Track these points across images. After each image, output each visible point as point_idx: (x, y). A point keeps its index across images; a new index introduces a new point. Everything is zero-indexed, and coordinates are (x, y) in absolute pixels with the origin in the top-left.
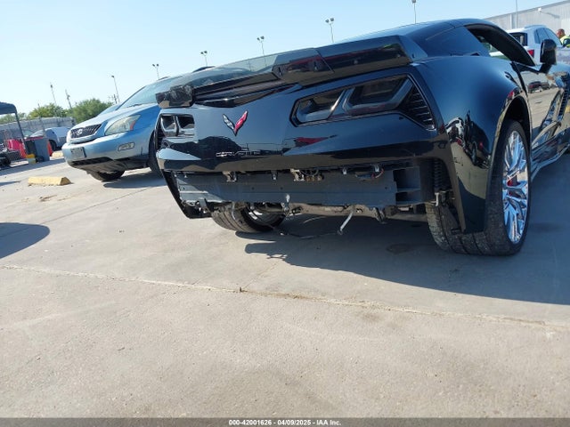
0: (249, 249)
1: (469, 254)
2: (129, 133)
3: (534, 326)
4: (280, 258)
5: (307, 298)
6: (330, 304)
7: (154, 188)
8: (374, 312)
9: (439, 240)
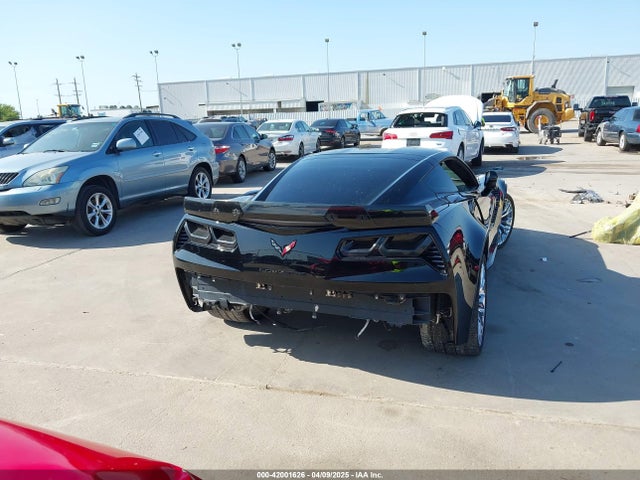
0: (250, 341)
1: (446, 353)
2: (55, 186)
3: (506, 416)
4: (286, 351)
5: (331, 395)
6: (353, 400)
7: (84, 250)
8: (391, 406)
9: (426, 343)
